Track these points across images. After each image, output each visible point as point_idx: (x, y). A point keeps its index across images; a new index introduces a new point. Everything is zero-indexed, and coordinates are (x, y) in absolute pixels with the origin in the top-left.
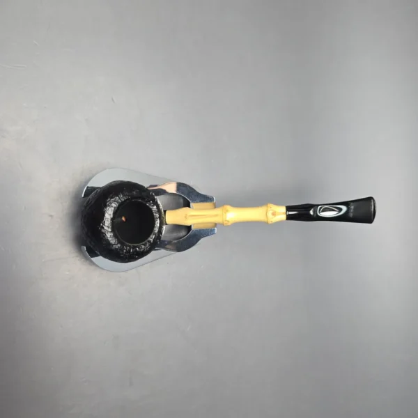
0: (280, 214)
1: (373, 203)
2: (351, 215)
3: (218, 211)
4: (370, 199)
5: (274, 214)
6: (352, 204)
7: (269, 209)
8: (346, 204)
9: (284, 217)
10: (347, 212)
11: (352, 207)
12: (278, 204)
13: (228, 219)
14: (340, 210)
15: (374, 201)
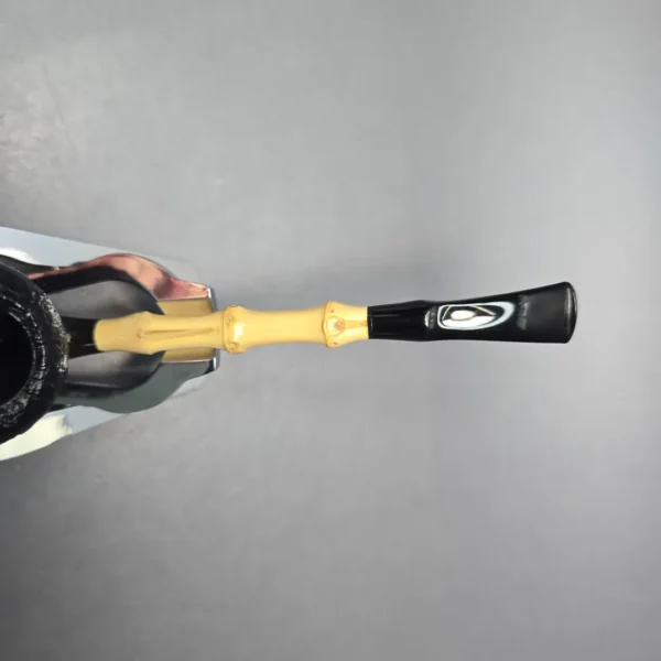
0: (354, 325)
1: (569, 296)
2: (523, 324)
3: (212, 321)
4: (564, 287)
5: (340, 326)
6: (525, 297)
7: (328, 314)
8: (513, 298)
9: (364, 332)
10: (515, 317)
11: (526, 305)
12: (350, 301)
13: (235, 340)
14: (500, 312)
15: (573, 291)
